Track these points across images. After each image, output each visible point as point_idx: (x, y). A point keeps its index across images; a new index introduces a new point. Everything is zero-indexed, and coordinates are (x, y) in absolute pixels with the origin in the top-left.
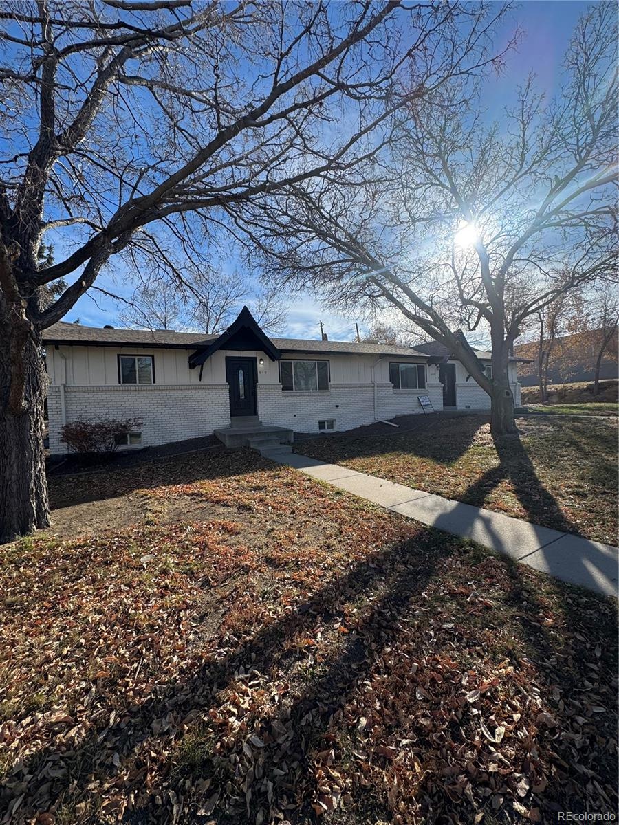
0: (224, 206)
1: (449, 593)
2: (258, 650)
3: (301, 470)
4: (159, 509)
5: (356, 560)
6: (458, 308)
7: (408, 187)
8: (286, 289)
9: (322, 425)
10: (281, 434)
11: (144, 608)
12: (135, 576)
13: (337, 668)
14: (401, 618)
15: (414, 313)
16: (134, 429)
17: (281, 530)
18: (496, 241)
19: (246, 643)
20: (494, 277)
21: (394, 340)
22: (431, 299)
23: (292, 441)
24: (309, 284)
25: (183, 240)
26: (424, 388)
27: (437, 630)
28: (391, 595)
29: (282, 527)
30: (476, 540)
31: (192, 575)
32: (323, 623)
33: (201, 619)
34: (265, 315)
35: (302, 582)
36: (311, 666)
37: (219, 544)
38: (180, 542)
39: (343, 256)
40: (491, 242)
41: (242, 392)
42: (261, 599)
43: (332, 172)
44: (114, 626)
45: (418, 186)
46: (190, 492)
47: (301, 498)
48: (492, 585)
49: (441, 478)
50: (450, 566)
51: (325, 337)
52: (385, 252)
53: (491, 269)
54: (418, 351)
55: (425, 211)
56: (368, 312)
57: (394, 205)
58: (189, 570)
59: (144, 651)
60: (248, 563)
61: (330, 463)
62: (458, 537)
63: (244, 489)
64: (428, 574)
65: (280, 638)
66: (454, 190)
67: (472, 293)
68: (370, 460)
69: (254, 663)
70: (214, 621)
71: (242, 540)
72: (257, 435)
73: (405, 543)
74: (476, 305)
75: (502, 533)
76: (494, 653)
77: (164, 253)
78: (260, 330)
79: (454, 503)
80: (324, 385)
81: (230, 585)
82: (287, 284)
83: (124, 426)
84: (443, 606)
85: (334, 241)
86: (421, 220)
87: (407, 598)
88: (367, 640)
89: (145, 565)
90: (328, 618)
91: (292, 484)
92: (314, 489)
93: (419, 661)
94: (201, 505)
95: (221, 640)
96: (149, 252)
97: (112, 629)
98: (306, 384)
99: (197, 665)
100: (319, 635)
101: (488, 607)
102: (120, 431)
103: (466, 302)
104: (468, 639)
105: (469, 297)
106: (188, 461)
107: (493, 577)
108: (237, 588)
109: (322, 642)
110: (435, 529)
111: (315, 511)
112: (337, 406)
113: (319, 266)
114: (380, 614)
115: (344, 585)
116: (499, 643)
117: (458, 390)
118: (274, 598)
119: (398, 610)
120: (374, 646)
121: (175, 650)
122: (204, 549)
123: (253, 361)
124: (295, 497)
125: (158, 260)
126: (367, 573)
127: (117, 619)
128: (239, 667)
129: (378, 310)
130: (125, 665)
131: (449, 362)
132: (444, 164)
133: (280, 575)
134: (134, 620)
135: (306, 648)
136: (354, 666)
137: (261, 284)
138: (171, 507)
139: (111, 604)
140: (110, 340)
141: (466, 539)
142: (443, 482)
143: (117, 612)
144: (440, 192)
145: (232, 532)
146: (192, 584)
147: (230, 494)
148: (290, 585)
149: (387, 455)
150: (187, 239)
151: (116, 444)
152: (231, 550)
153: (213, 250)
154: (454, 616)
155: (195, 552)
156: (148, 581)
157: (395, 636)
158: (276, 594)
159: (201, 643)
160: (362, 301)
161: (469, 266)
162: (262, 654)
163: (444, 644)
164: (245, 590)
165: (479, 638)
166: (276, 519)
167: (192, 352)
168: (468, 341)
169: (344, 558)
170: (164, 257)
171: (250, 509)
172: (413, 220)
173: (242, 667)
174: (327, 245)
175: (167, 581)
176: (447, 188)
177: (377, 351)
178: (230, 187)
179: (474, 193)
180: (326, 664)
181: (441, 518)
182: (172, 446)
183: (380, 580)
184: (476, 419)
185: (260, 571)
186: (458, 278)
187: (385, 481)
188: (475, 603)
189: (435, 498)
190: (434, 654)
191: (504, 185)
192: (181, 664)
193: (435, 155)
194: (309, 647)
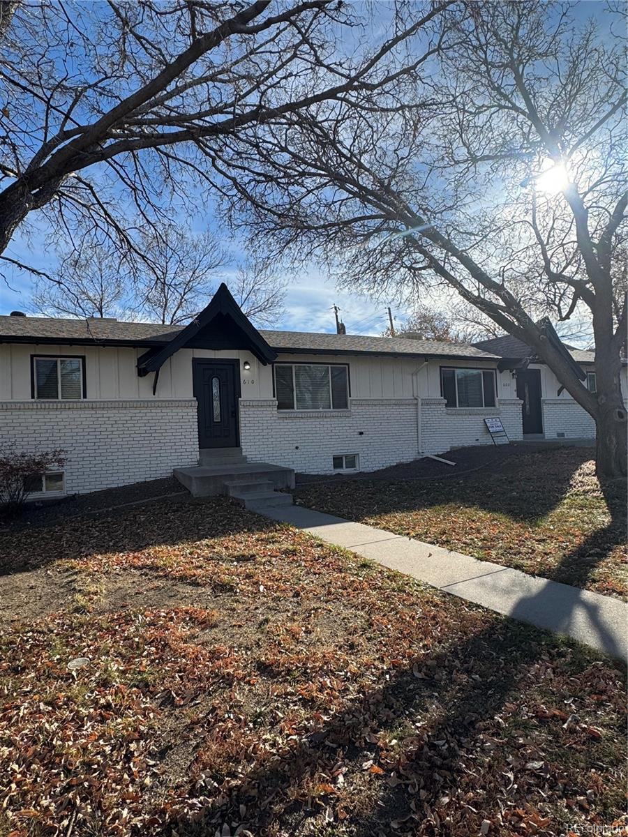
0: (198, 142)
1: (536, 717)
2: (250, 801)
3: (307, 531)
4: (92, 589)
5: (394, 666)
6: (542, 287)
7: (465, 111)
8: (285, 259)
9: (337, 462)
10: (275, 476)
11: (76, 738)
12: (60, 690)
13: (370, 828)
14: (462, 753)
15: (476, 294)
16: (54, 468)
17: (279, 623)
18: (598, 188)
19: (231, 789)
20: (596, 241)
21: (446, 332)
22: (501, 274)
23: (293, 487)
24: (318, 251)
25: (135, 189)
26: (494, 406)
27: (519, 771)
28: (448, 719)
29: (280, 617)
30: (576, 638)
31: (145, 688)
32: (346, 761)
33: (162, 754)
34: (252, 296)
35: (313, 700)
36: (329, 824)
37: (185, 642)
38: (127, 639)
39: (371, 210)
40: (591, 189)
41: (217, 412)
42: (251, 725)
43: (354, 93)
44: (31, 764)
45: (479, 110)
46: (140, 563)
47: (308, 573)
48: (600, 704)
49: (522, 543)
50: (537, 676)
51: (341, 328)
52: (432, 204)
53: (591, 230)
54: (484, 350)
55: (492, 145)
56: (407, 291)
57: (445, 136)
58: (141, 681)
59: (78, 802)
60: (231, 671)
61: (350, 520)
62: (548, 633)
63: (221, 559)
64: (505, 687)
65: (283, 782)
66: (532, 114)
67: (564, 265)
68: (412, 516)
69: (243, 820)
70: (181, 758)
71: (220, 635)
72: (241, 476)
73: (468, 641)
74: (570, 281)
75: (615, 626)
76: (605, 805)
77: (105, 206)
78: (244, 318)
79: (541, 582)
80: (341, 400)
81: (204, 704)
82: (286, 251)
83: (38, 463)
84: (527, 736)
85: (356, 189)
86: (485, 158)
87: (472, 723)
88: (413, 786)
89: (74, 674)
90: (354, 754)
91: (294, 552)
92: (328, 560)
93: (492, 817)
94: (156, 583)
95: (194, 786)
96: (83, 205)
97: (28, 767)
98: (314, 399)
99: (157, 822)
100: (341, 779)
101: (595, 738)
102: (32, 470)
103: (555, 278)
104: (565, 785)
105: (560, 269)
106: (135, 516)
107: (602, 692)
108: (214, 709)
109: (345, 789)
110: (513, 620)
111: (329, 593)
112: (361, 433)
113: (333, 225)
114: (433, 746)
115: (377, 703)
116: (611, 791)
117: (546, 409)
118: (272, 724)
119: (459, 741)
120: (423, 794)
121: (124, 801)
122: (163, 650)
123: (235, 364)
124: (298, 572)
125: (96, 217)
126: (411, 687)
127: (35, 754)
128: (221, 825)
129: (421, 288)
130: (50, 822)
131: (531, 367)
132: (519, 78)
133: (279, 689)
134: (62, 755)
135: (321, 798)
136: (394, 825)
137: (246, 252)
138: (110, 586)
139: (26, 731)
140: (19, 334)
141: (561, 636)
142: (524, 550)
143: (35, 743)
144: (514, 119)
145: (206, 624)
146: (147, 702)
147: (201, 567)
148: (295, 703)
149: (437, 508)
150: (140, 187)
151: (25, 490)
152: (204, 652)
153: (177, 201)
154: (543, 750)
155: (149, 655)
156: (80, 698)
157: (455, 780)
158: (273, 718)
159: (161, 790)
160: (398, 277)
161: (558, 224)
162: (256, 806)
163: (529, 792)
164: (228, 712)
165: (582, 783)
166: (272, 604)
167: (143, 351)
168: (559, 335)
169: (376, 663)
170: (106, 213)
171: (232, 589)
172: (473, 159)
173: (226, 826)
174: (345, 195)
175: (109, 698)
176: (523, 113)
177: (421, 351)
178: (207, 114)
179: (563, 119)
180: (352, 821)
181: (522, 604)
182: (109, 495)
183: (431, 697)
184: (574, 453)
185: (248, 683)
186: (541, 242)
187: (436, 549)
188: (575, 731)
189: (513, 573)
190: (515, 807)
191: (608, 108)
192: (133, 822)
193: (505, 66)
194: (325, 796)
